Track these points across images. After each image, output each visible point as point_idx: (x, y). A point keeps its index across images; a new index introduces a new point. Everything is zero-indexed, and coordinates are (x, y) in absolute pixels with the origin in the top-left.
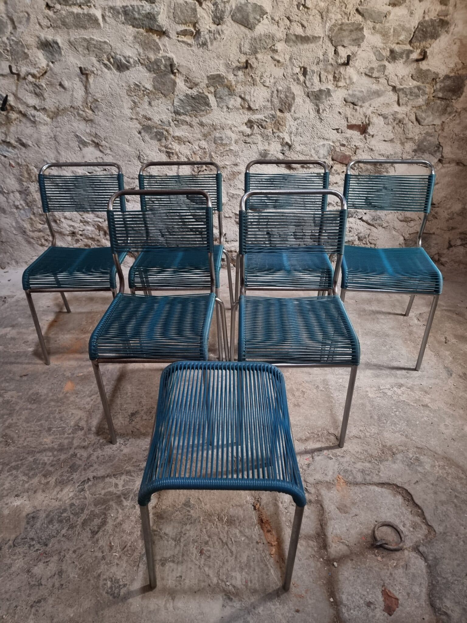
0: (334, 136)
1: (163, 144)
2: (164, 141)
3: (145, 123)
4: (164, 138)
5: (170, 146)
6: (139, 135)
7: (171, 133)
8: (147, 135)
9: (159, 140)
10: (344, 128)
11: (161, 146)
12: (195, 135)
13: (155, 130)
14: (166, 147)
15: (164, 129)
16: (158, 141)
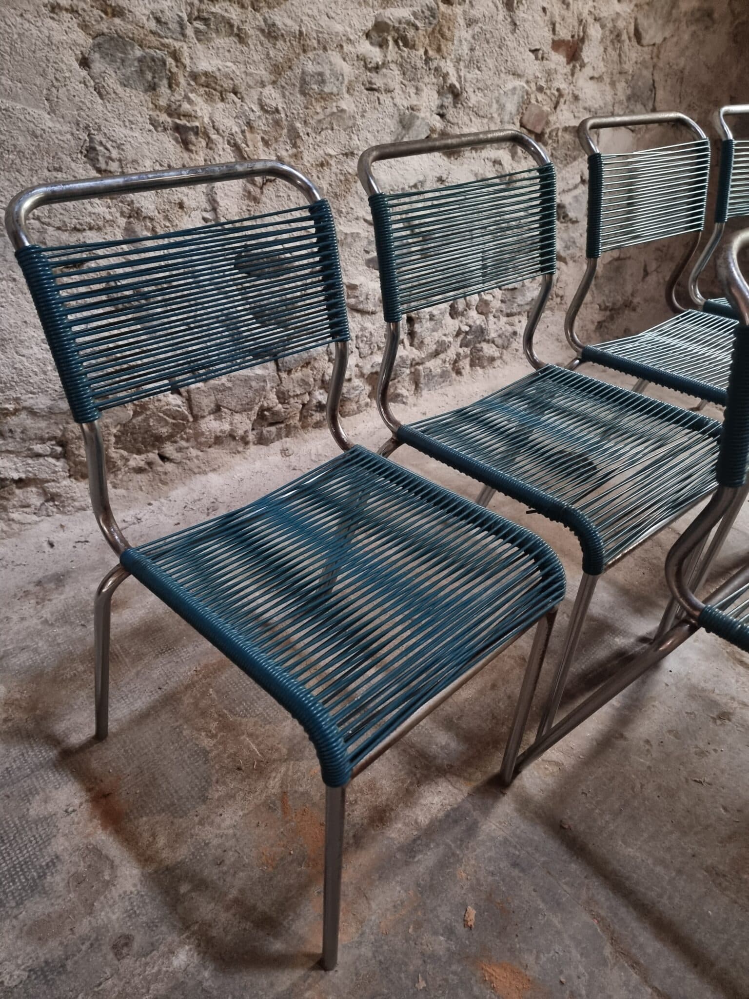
0: (531, 67)
1: (163, 102)
2: (164, 89)
3: (104, 27)
4: (165, 82)
5: (186, 106)
6: (84, 73)
7: (187, 62)
8: (110, 71)
9: (152, 88)
10: (547, 48)
11: (156, 107)
12: (252, 69)
13: (138, 53)
14: (171, 111)
15: (166, 46)
16: (146, 91)
